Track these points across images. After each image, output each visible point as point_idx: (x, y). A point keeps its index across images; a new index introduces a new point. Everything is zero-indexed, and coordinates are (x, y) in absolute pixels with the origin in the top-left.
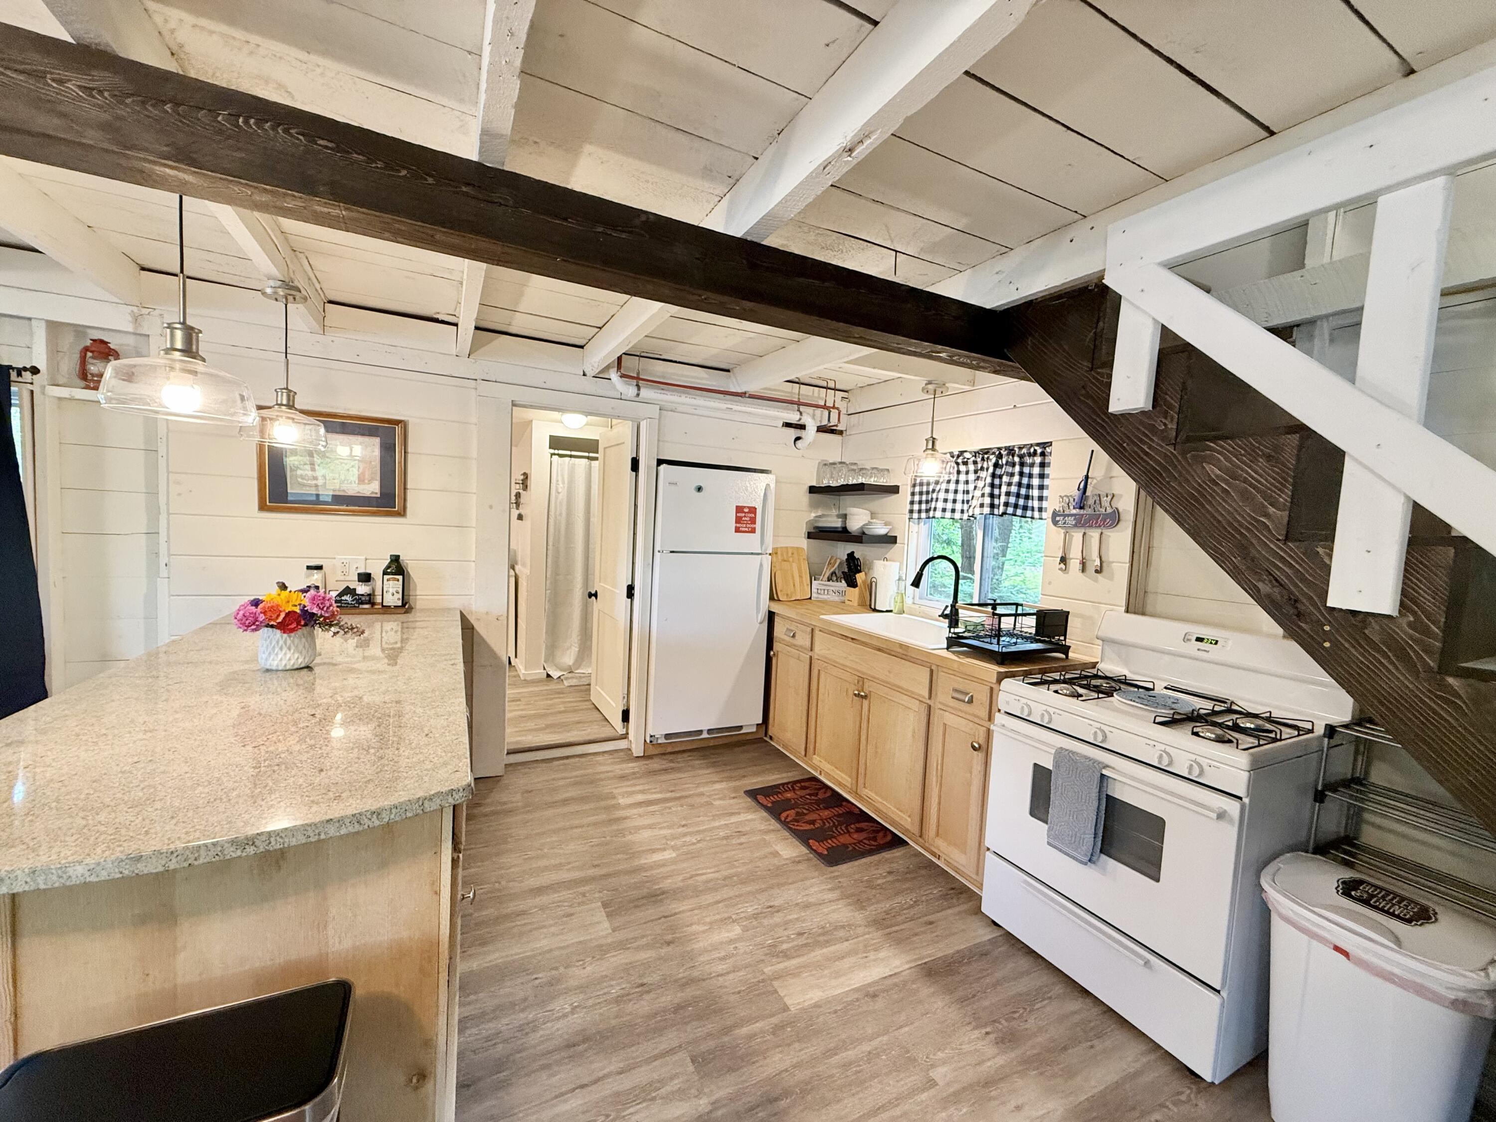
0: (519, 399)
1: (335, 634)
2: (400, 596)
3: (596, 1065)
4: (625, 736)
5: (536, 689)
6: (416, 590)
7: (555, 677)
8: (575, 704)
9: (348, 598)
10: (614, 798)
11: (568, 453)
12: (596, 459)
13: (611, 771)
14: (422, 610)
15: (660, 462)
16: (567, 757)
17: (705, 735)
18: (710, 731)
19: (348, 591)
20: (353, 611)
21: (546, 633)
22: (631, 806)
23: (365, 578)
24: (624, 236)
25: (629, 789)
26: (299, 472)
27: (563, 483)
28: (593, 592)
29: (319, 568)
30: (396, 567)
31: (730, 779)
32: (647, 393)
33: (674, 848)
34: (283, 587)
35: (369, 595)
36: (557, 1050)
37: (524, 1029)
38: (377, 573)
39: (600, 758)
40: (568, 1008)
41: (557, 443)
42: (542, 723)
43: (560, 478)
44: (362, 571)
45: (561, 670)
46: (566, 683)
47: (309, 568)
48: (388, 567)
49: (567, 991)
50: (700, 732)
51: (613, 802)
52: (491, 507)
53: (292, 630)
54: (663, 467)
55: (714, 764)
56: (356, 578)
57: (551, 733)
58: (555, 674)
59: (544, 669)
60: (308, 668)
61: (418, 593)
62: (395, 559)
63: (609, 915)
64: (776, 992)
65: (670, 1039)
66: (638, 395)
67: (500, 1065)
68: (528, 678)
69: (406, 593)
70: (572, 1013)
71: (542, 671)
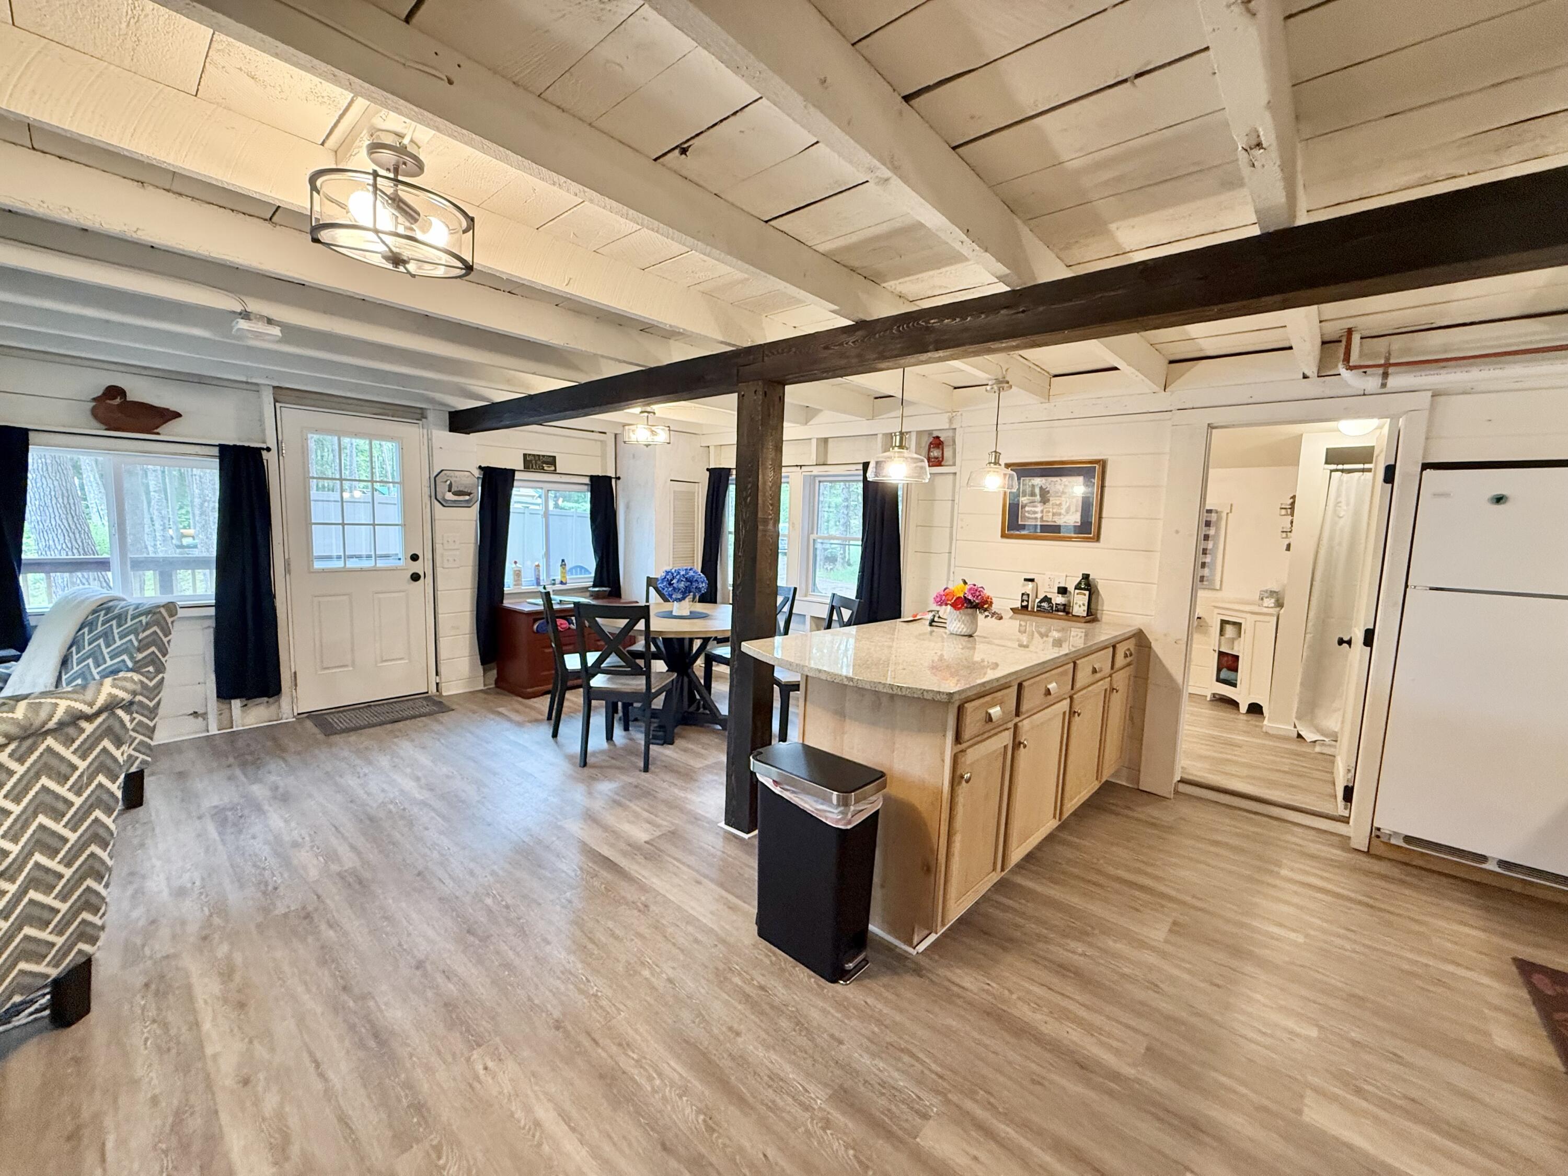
0: (1215, 421)
1: (987, 616)
2: (1086, 608)
3: (1069, 988)
4: (1345, 820)
5: (1271, 743)
6: (1103, 605)
7: (1309, 740)
8: (1308, 771)
9: (1045, 605)
10: (1280, 866)
11: (1360, 466)
12: (1369, 470)
13: (1300, 846)
14: (1106, 623)
15: (1425, 466)
16: (1256, 813)
17: (1491, 866)
18: (1502, 863)
19: (1046, 599)
20: (1050, 615)
21: (1302, 684)
22: (1290, 880)
23: (1063, 591)
24: (1120, 292)
25: (1308, 868)
26: (1027, 509)
27: (1348, 505)
28: (1346, 639)
29: (1032, 580)
30: (1087, 584)
31: (1504, 935)
32: (1397, 380)
33: (1307, 936)
34: (965, 583)
35: (1064, 605)
36: (1051, 961)
37: (1040, 938)
38: (1071, 588)
39: (1296, 829)
40: (1080, 950)
41: (1335, 457)
42: (1245, 772)
43: (1343, 499)
44: (1062, 585)
45: (1323, 735)
46: (1318, 749)
47: (1026, 580)
48: (1080, 583)
49: (1091, 945)
50: (1483, 858)
51: (1276, 869)
52: (1177, 532)
53: (959, 609)
54: (1428, 472)
55: (1487, 909)
56: (1056, 591)
57: (1249, 783)
58: (1309, 736)
59: (1295, 727)
60: (970, 636)
61: (1105, 608)
62: (1086, 577)
63: (1170, 931)
64: (1302, 1097)
65: (1143, 1025)
66: (1384, 385)
67: (1011, 940)
68: (1271, 732)
69: (1093, 606)
70: (1080, 955)
71: (1292, 728)
